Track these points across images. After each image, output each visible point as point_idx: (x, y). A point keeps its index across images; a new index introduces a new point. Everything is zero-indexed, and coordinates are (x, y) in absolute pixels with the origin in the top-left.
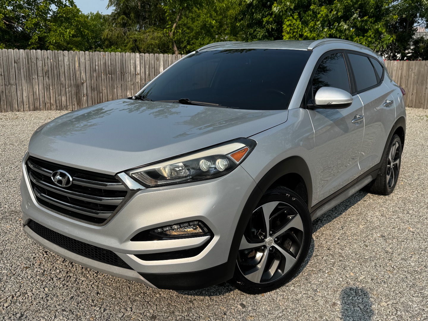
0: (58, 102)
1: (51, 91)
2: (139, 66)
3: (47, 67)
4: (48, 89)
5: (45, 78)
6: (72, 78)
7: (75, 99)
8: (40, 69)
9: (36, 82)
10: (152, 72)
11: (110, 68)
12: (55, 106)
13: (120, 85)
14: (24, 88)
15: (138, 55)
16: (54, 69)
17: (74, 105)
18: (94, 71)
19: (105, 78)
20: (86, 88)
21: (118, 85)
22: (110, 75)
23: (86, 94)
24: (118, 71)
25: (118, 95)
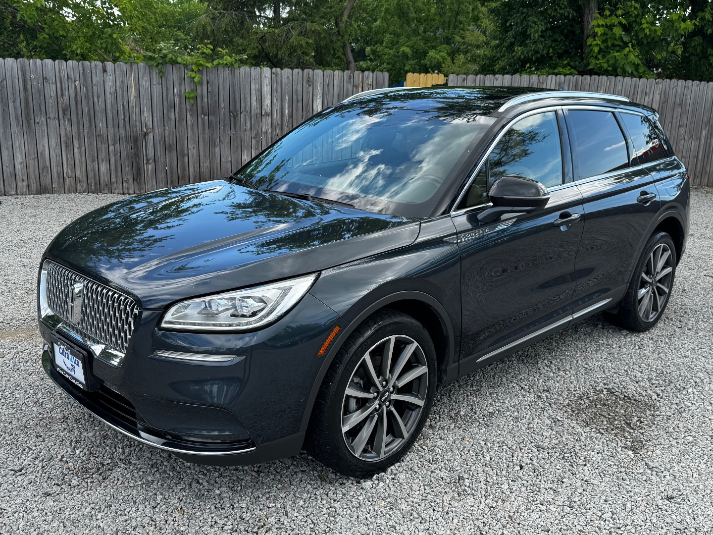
0: (90, 174)
1: (76, 150)
2: (269, 97)
3: (66, 98)
4: (69, 146)
5: (62, 122)
6: (121, 125)
7: (128, 169)
8: (51, 102)
9: (43, 132)
10: (297, 110)
11: (206, 100)
12: (85, 185)
13: (227, 139)
14: (17, 144)
15: (266, 71)
16: (83, 103)
17: (127, 181)
18: (171, 108)
19: (195, 123)
20: (152, 144)
21: (222, 139)
22: (205, 116)
23: (153, 157)
24: (222, 106)
25: (223, 160)
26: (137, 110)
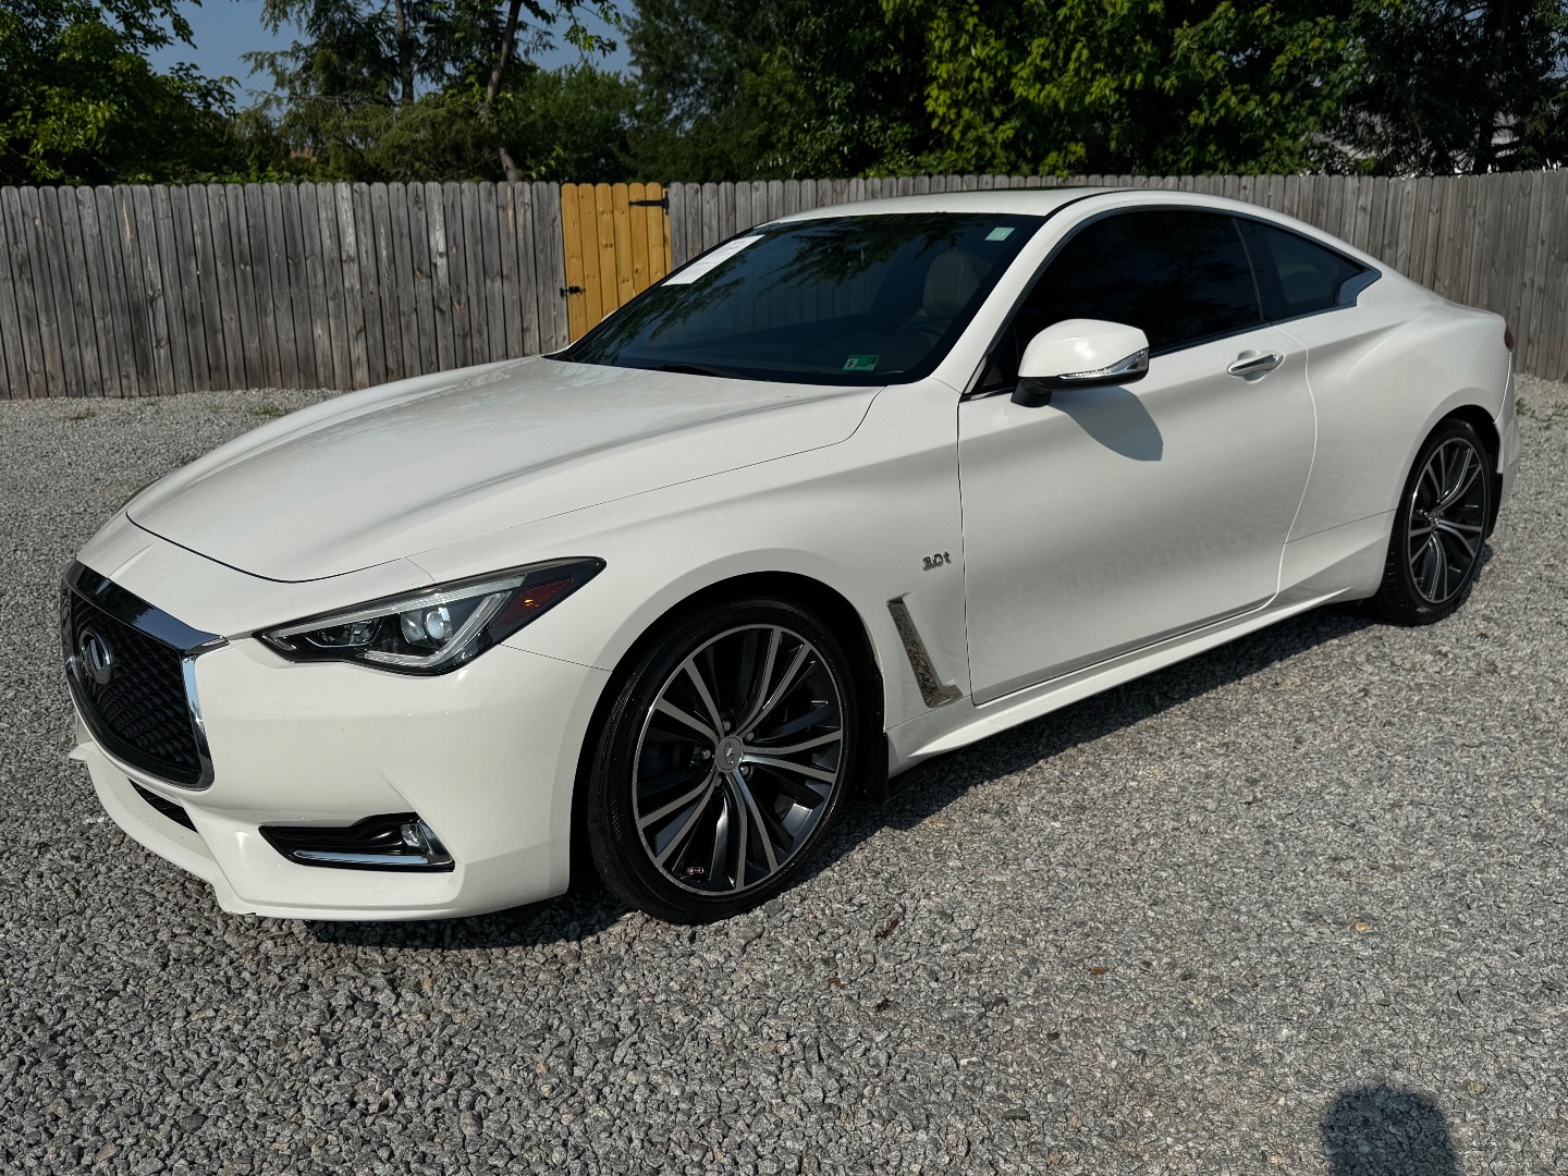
0: (69, 367)
1: (44, 329)
2: (351, 230)
4: (32, 322)
5: (18, 284)
6: (113, 281)
7: (128, 357)
10: (401, 250)
11: (246, 240)
12: (61, 384)
13: (287, 302)
15: (343, 189)
16: (50, 252)
17: (128, 377)
18: (190, 254)
19: (231, 279)
20: (163, 315)
21: (277, 303)
22: (245, 266)
23: (166, 337)
24: (274, 248)
25: (281, 337)
26: (137, 260)
